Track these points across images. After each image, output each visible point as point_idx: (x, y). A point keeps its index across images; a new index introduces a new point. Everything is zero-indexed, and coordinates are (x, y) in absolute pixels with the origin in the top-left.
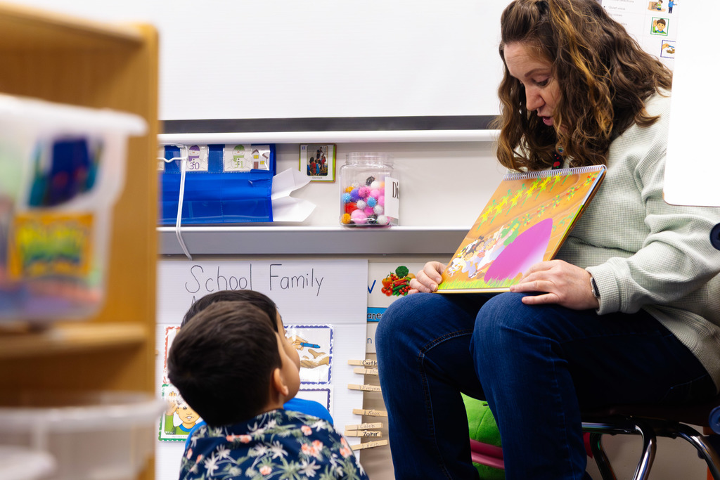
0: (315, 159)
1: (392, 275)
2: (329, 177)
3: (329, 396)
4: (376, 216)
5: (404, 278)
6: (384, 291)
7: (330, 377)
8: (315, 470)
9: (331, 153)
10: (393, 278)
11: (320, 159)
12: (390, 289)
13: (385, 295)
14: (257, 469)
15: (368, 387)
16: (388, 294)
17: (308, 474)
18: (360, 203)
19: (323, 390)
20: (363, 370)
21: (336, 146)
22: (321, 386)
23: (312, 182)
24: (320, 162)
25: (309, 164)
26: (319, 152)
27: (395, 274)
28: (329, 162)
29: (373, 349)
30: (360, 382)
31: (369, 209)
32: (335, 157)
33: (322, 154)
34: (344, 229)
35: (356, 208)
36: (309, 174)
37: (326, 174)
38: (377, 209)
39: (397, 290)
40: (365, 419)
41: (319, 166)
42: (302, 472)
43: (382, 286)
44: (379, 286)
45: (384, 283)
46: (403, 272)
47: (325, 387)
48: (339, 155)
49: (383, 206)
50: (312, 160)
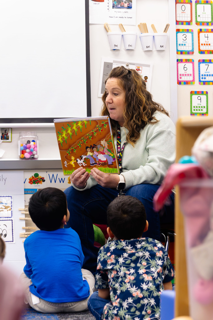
0: (4, 133)
1: (32, 177)
2: (10, 140)
3: (12, 222)
4: (34, 155)
5: (37, 177)
6: (29, 183)
7: (12, 215)
8: (162, 262)
9: (10, 131)
10: (33, 178)
11: (6, 133)
12: (32, 182)
13: (30, 184)
14: (141, 263)
15: (27, 218)
16: (31, 184)
17: (160, 264)
18: (28, 150)
19: (10, 220)
20: (25, 212)
21: (12, 129)
22: (9, 219)
23: (3, 142)
24: (6, 135)
25: (2, 135)
26: (5, 131)
27: (34, 176)
28: (9, 134)
29: (28, 204)
30: (23, 217)
31: (31, 153)
32: (12, 133)
33: (7, 132)
34: (20, 160)
35: (26, 152)
36: (2, 139)
37: (8, 139)
38: (34, 152)
39: (35, 182)
40: (27, 230)
41: (6, 136)
42: (157, 264)
43: (29, 181)
44: (28, 181)
45: (30, 179)
46: (36, 175)
47: (10, 219)
48: (13, 132)
49: (37, 151)
50: (3, 134)
